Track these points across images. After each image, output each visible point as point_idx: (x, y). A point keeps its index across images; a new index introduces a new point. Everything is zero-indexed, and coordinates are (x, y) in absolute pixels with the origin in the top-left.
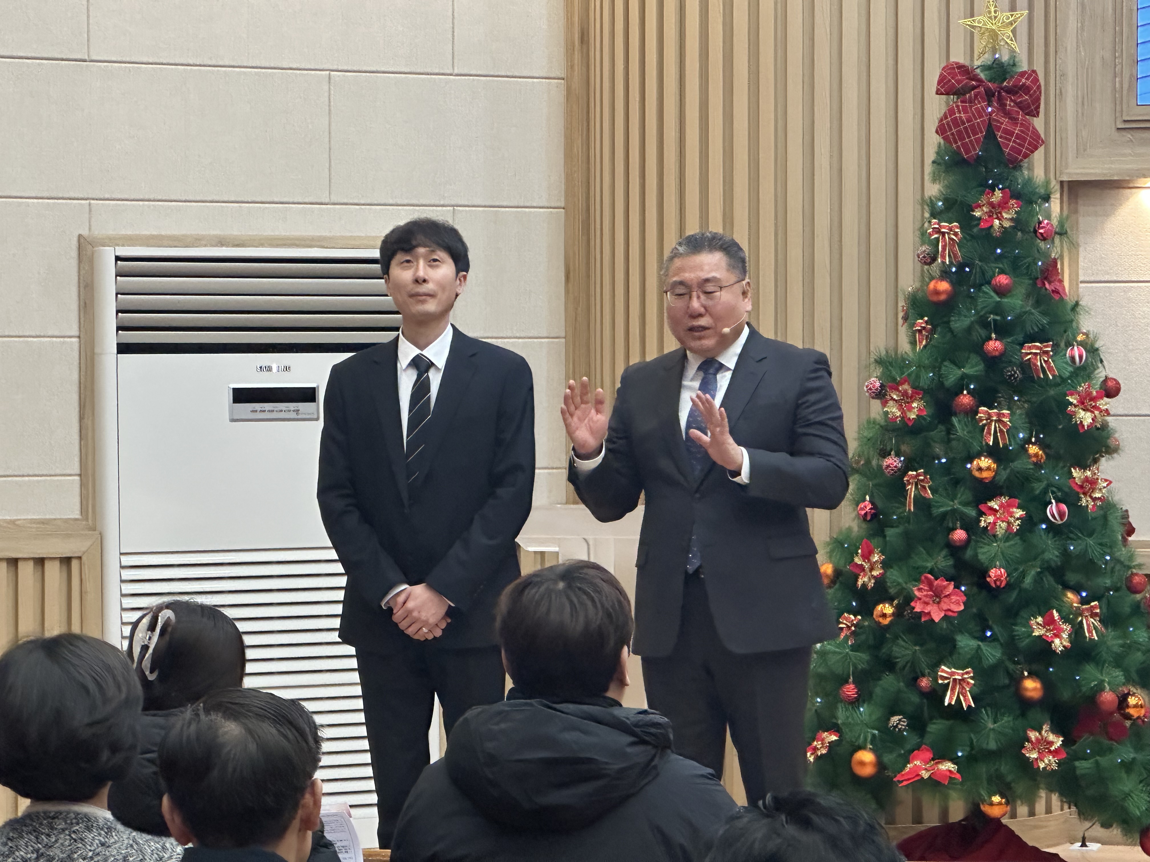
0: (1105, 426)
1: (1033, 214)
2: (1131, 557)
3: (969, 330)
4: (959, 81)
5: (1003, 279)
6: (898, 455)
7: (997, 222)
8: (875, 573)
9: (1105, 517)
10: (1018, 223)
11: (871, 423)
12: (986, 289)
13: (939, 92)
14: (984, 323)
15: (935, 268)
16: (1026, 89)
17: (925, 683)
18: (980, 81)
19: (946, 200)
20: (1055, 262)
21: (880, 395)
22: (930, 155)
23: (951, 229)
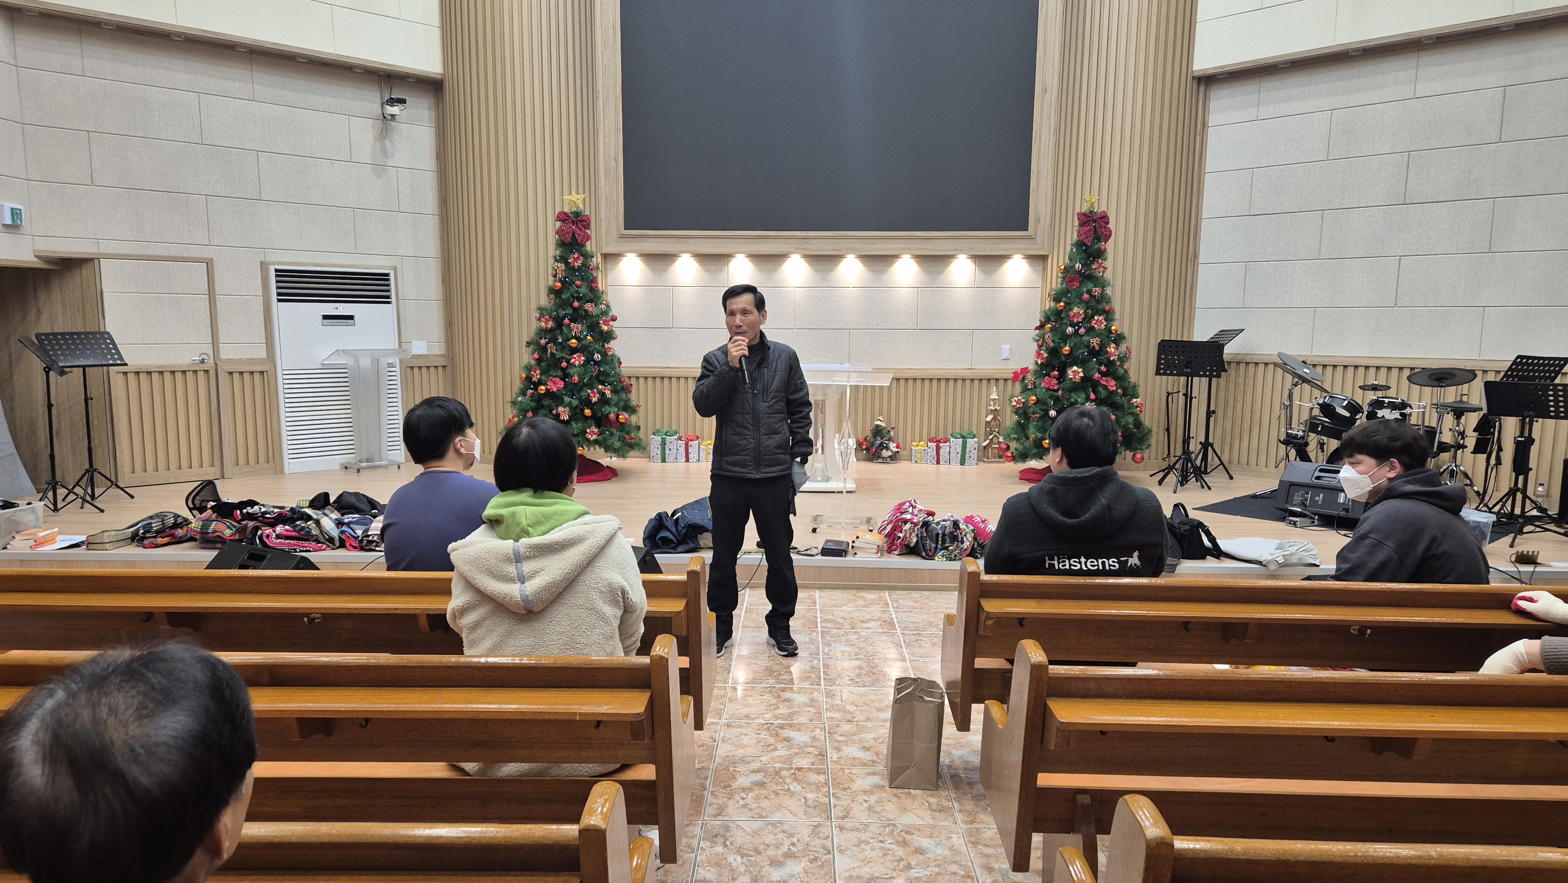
0: (612, 331)
1: (588, 262)
3: (568, 299)
4: (564, 217)
5: (578, 282)
6: (545, 339)
7: (576, 264)
8: (539, 377)
9: (612, 359)
10: (583, 265)
12: (573, 286)
13: (557, 221)
14: (573, 296)
15: (557, 279)
16: (585, 221)
17: (554, 412)
18: (569, 217)
19: (560, 256)
20: (595, 278)
21: (539, 319)
23: (562, 266)
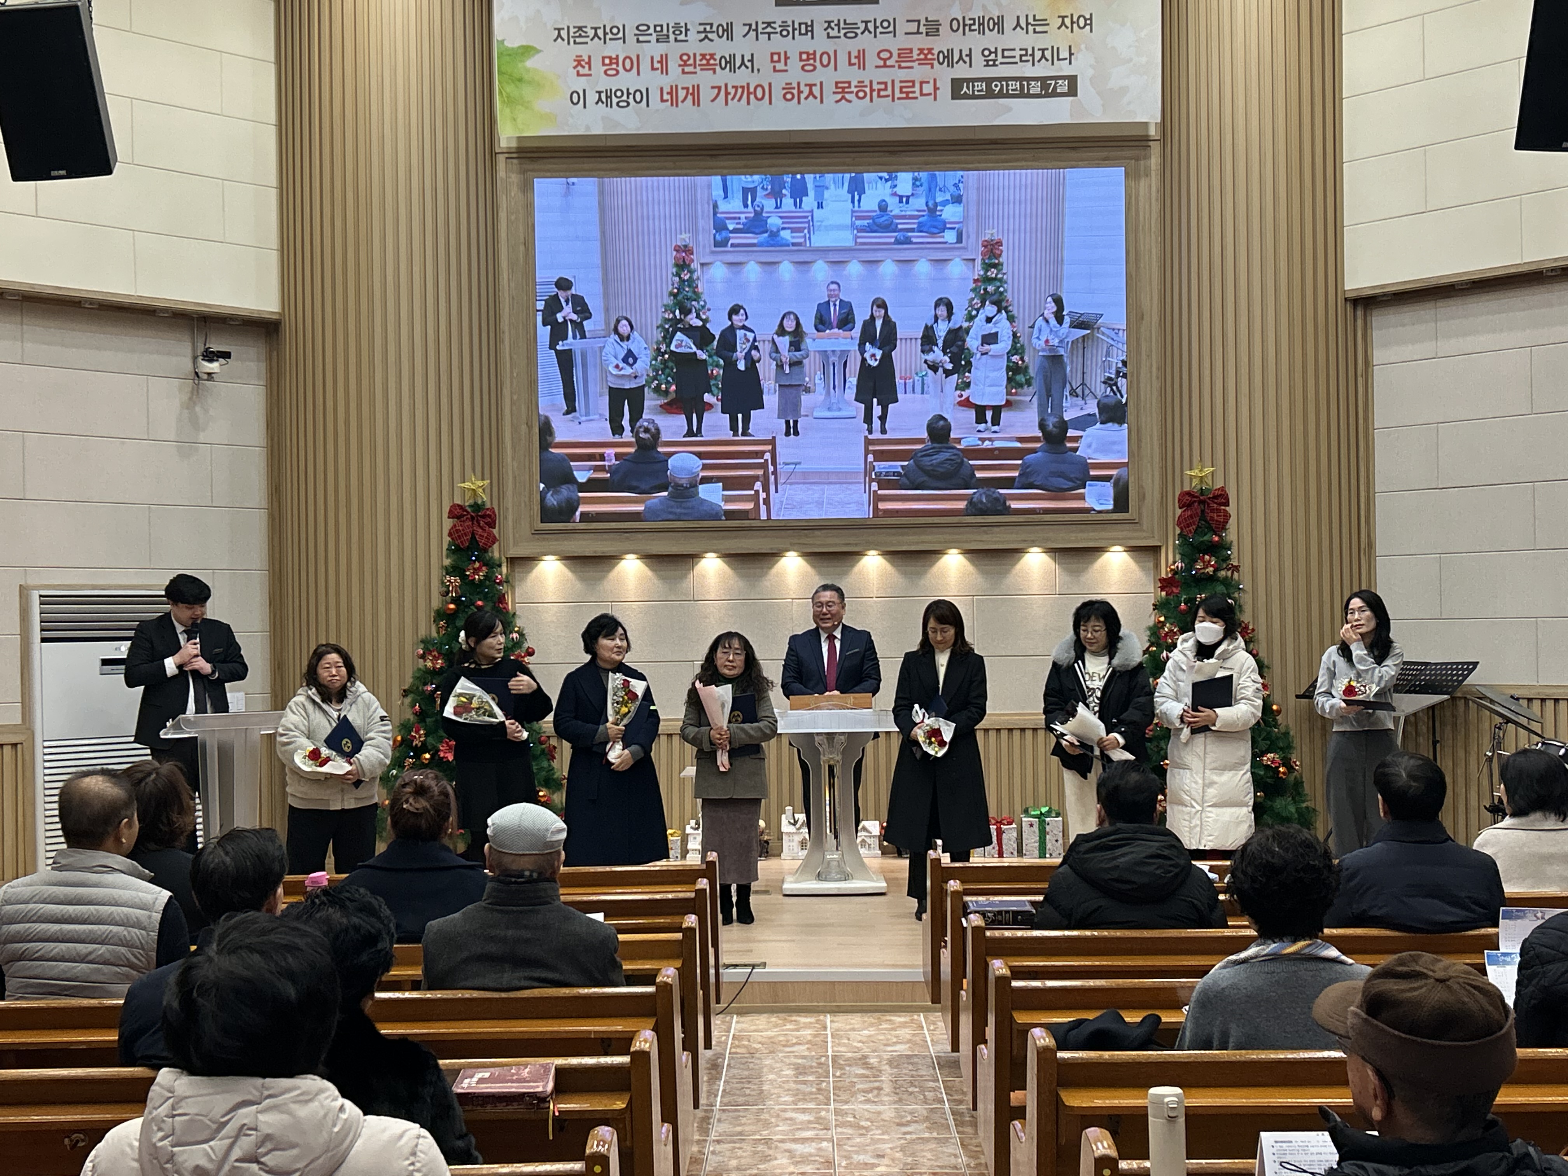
1: (494, 573)
2: (540, 728)
4: (458, 511)
7: (477, 577)
8: (422, 739)
10: (487, 577)
11: (419, 669)
12: (472, 607)
13: (449, 517)
15: (448, 598)
16: (489, 516)
18: (468, 512)
19: (453, 567)
20: (504, 595)
21: (423, 657)
22: (445, 546)
23: (455, 580)
